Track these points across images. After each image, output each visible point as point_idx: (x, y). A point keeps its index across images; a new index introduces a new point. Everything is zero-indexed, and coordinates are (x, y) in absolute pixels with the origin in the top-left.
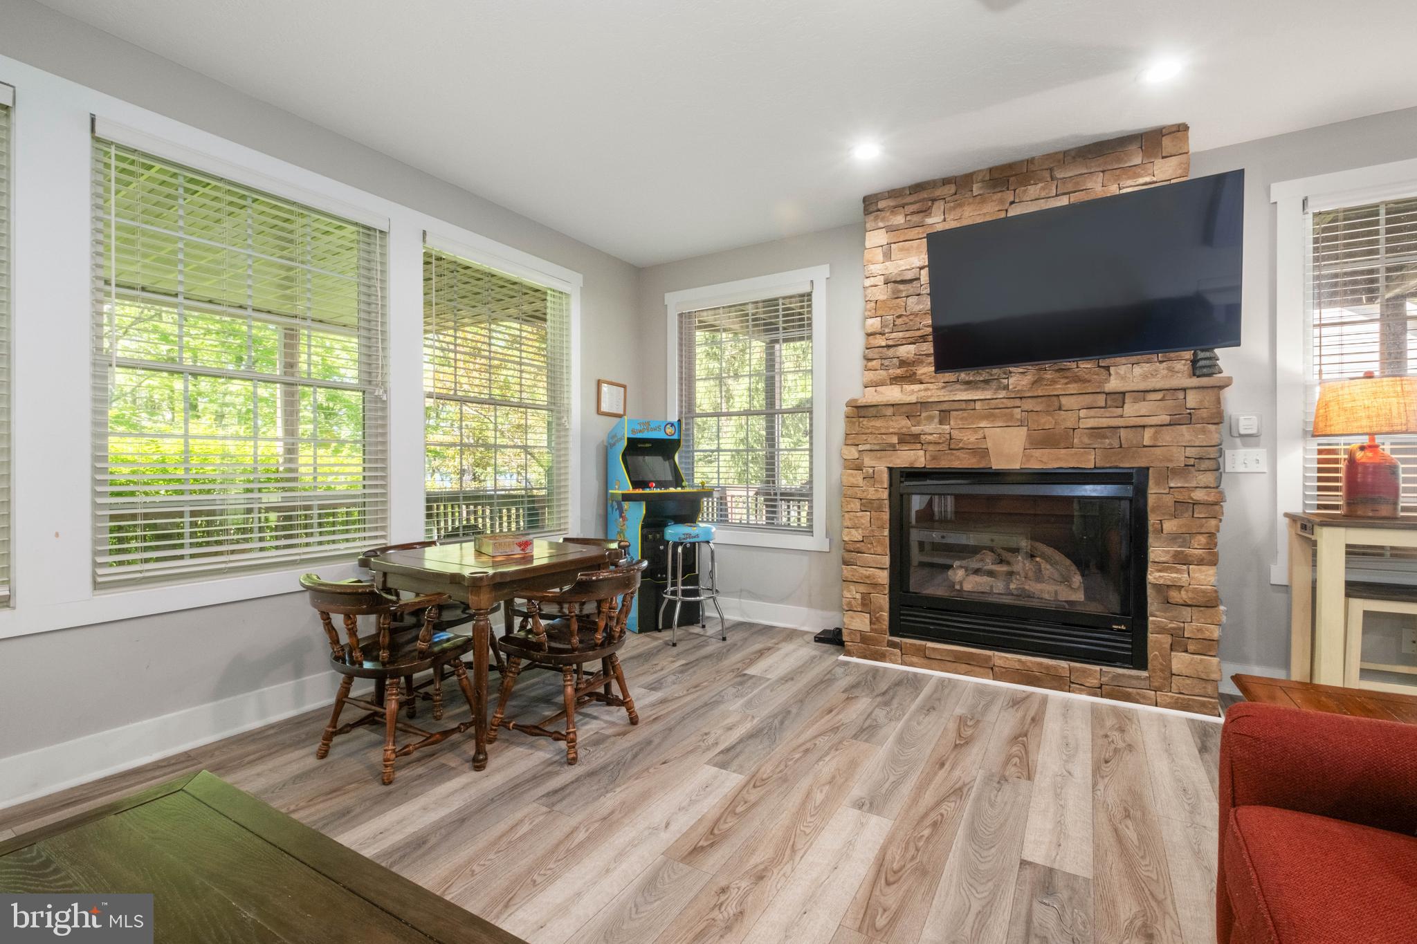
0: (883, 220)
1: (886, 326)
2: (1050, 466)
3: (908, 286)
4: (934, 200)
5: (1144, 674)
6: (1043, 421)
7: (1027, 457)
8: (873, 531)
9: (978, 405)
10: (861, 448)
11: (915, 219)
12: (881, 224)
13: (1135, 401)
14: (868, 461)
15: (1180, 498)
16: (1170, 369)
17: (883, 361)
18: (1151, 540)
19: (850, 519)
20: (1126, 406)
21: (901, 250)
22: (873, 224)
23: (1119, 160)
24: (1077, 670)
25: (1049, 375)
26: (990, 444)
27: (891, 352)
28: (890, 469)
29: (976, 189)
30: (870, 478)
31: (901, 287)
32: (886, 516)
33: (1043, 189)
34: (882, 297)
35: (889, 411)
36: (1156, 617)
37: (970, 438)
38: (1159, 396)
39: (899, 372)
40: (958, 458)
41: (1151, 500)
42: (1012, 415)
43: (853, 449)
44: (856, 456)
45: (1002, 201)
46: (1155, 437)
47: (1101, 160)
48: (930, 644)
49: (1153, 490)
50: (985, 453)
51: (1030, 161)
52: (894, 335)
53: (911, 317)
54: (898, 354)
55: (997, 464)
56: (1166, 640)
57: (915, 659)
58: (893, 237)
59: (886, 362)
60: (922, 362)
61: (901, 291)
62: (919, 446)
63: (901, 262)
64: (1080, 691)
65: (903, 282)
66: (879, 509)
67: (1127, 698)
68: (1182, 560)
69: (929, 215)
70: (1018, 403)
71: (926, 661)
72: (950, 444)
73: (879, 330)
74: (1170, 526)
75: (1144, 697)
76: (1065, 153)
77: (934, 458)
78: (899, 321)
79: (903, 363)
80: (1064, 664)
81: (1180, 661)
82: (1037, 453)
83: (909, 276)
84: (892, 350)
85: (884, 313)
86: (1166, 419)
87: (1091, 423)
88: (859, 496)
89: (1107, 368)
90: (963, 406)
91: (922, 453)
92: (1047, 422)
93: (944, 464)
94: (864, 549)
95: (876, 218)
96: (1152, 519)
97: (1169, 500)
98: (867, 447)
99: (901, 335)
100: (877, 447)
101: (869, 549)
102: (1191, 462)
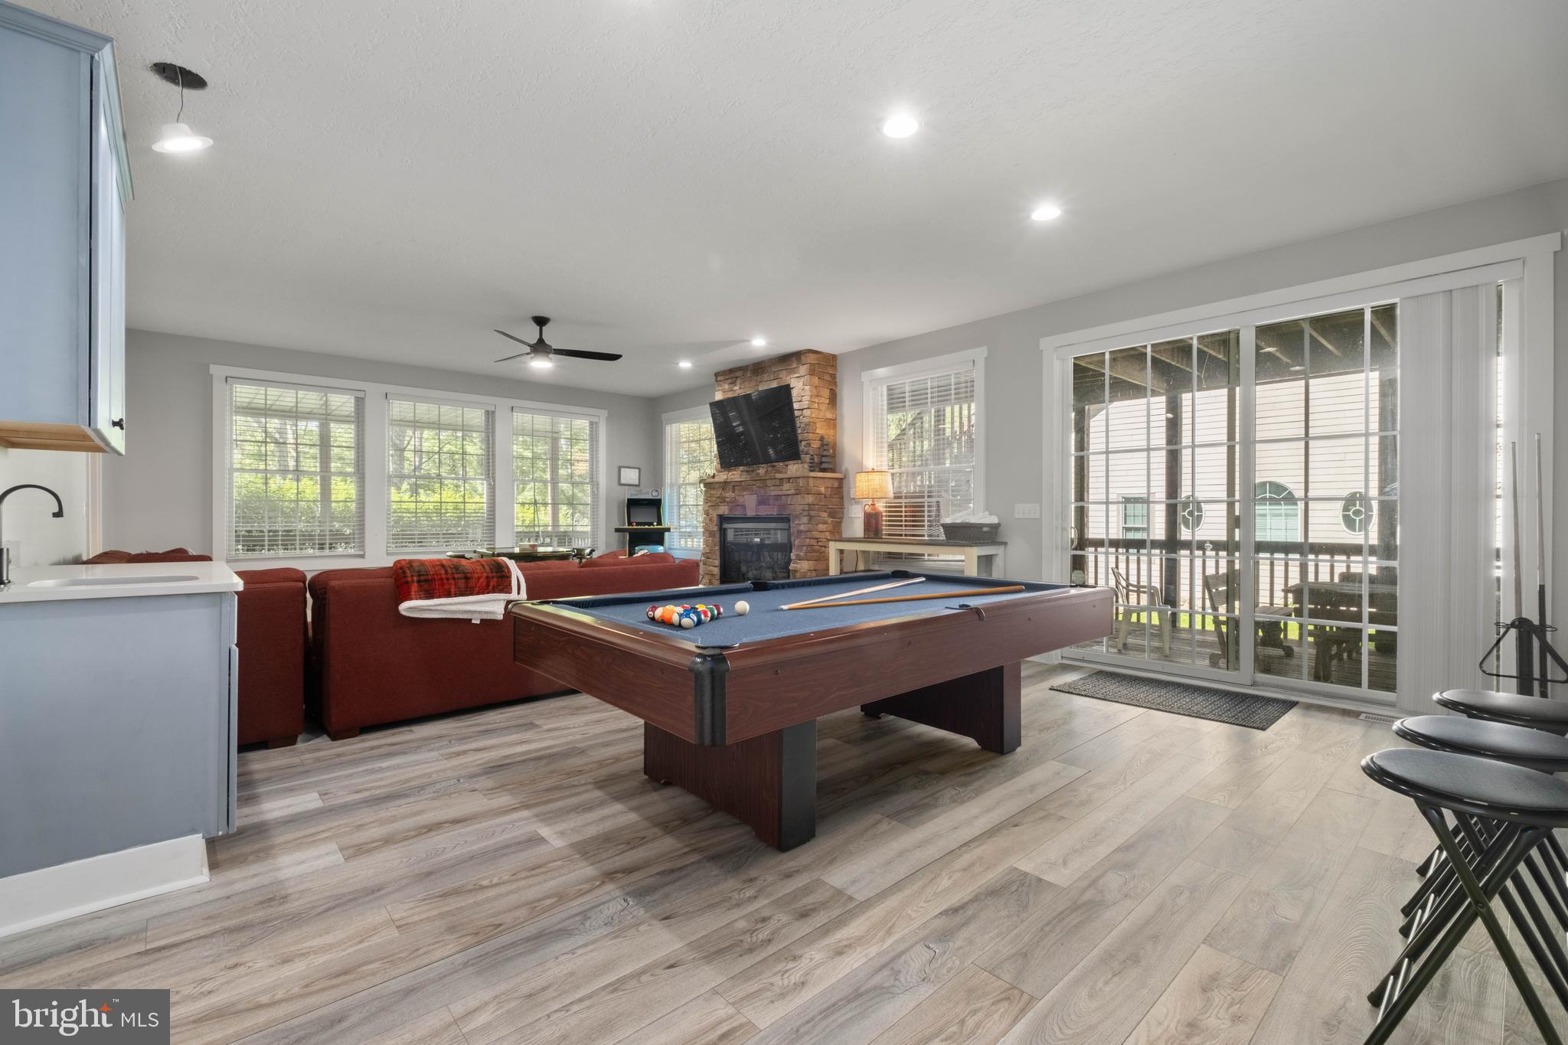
0: (721, 385)
2: (763, 514)
4: (737, 377)
7: (757, 509)
9: (744, 484)
10: (709, 505)
11: (731, 386)
12: (720, 388)
14: (711, 511)
18: (792, 549)
23: (790, 365)
26: (746, 504)
28: (718, 516)
29: (749, 373)
30: (712, 520)
33: (769, 376)
35: (717, 486)
37: (741, 499)
40: (738, 511)
41: (791, 531)
42: (753, 488)
44: (708, 508)
45: (756, 381)
46: (791, 500)
50: (744, 508)
55: (747, 514)
62: (726, 504)
66: (716, 536)
68: (798, 558)
69: (735, 386)
70: (754, 483)
72: (735, 502)
77: (731, 511)
82: (759, 507)
87: (775, 494)
88: (709, 529)
90: (740, 484)
91: (727, 507)
92: (762, 493)
93: (734, 514)
97: (796, 530)
100: (714, 505)
102: (801, 512)
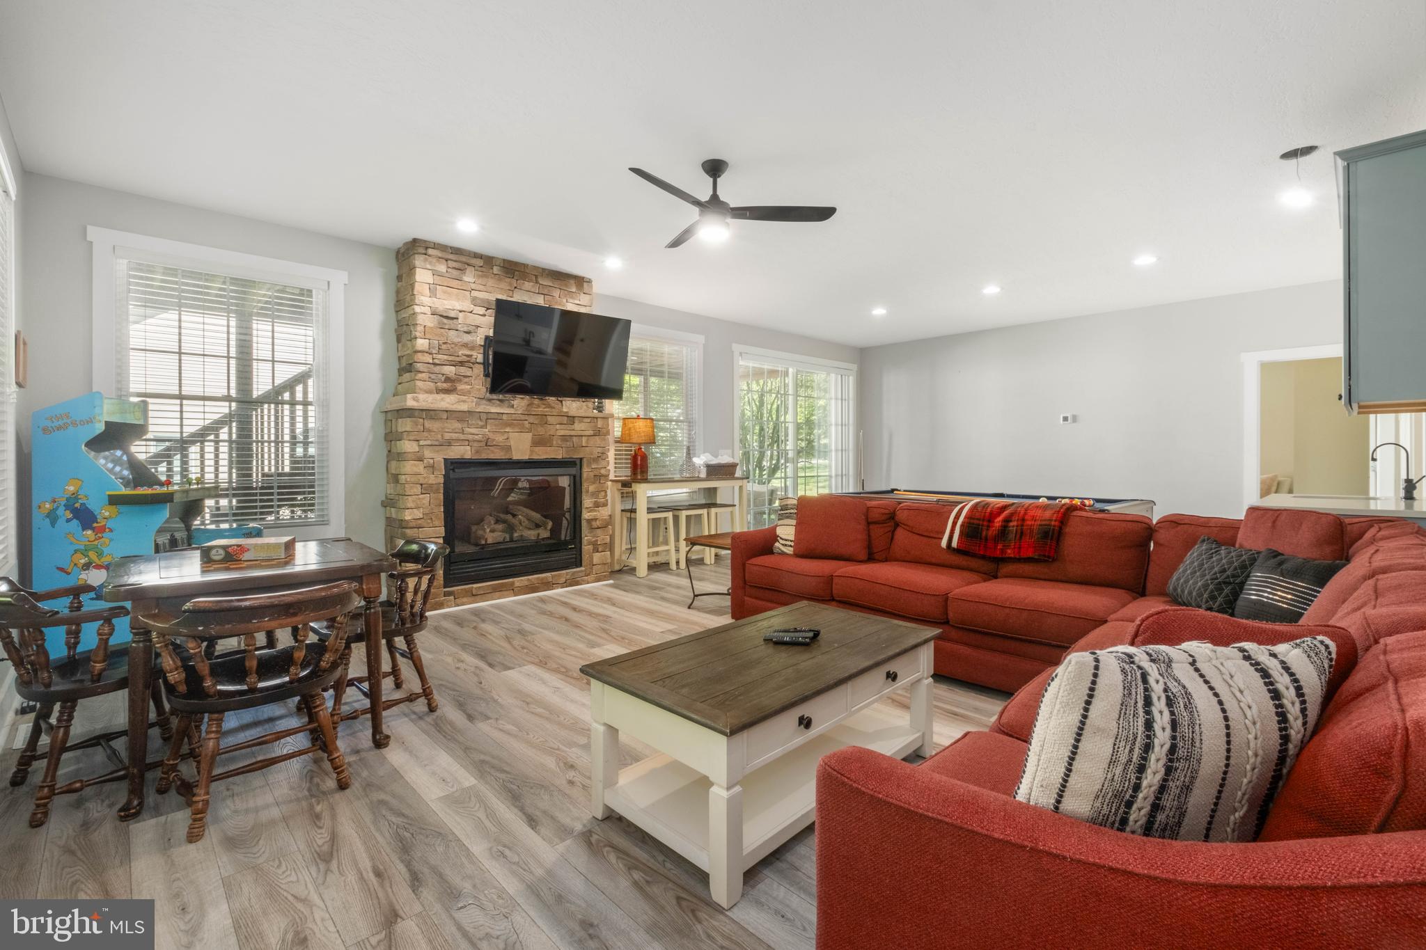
0: (430, 263)
1: (434, 348)
2: (542, 457)
3: (450, 322)
4: (468, 265)
5: (583, 569)
6: (539, 429)
7: (532, 452)
8: (432, 509)
9: (505, 417)
10: (422, 443)
11: (455, 273)
12: (429, 266)
13: (580, 422)
14: (428, 453)
15: (597, 473)
16: (587, 406)
17: (431, 375)
18: (584, 496)
19: (413, 501)
20: (576, 424)
21: (445, 292)
22: (423, 264)
23: (566, 286)
24: (556, 575)
25: (536, 402)
26: (512, 443)
27: (437, 369)
28: (445, 460)
29: (496, 270)
30: (432, 467)
31: (445, 321)
32: (441, 496)
33: (533, 286)
34: (429, 324)
35: (445, 415)
36: (587, 537)
37: (500, 439)
38: (589, 420)
39: (445, 385)
40: (493, 452)
41: (585, 475)
42: (523, 424)
43: (415, 444)
44: (417, 449)
46: (587, 442)
47: (559, 282)
48: (475, 586)
49: (585, 469)
50: (509, 448)
51: (525, 266)
52: (440, 356)
53: (453, 346)
54: (443, 372)
55: (517, 456)
56: (591, 547)
57: (465, 600)
58: (438, 280)
59: (433, 376)
60: (460, 381)
61: (445, 324)
62: (467, 444)
63: (445, 302)
64: (557, 588)
65: (447, 317)
66: (437, 491)
67: (577, 583)
68: (597, 505)
69: (463, 275)
70: (526, 417)
71: (473, 598)
72: (487, 443)
73: (427, 349)
74: (592, 488)
75: (583, 581)
76: (544, 270)
77: (477, 452)
78: (444, 347)
79: (448, 379)
80: (548, 574)
81: (597, 558)
82: (537, 449)
83: (452, 314)
84: (438, 367)
85: (431, 337)
86: (592, 433)
87: (562, 433)
88: (421, 482)
89: (561, 401)
90: (496, 416)
91: (469, 448)
92: (541, 431)
93: (484, 456)
94: (425, 525)
95: (426, 260)
96: (585, 485)
97: (592, 474)
98: (429, 442)
99: (446, 357)
100: (437, 443)
101: (428, 523)
102: (600, 455)
